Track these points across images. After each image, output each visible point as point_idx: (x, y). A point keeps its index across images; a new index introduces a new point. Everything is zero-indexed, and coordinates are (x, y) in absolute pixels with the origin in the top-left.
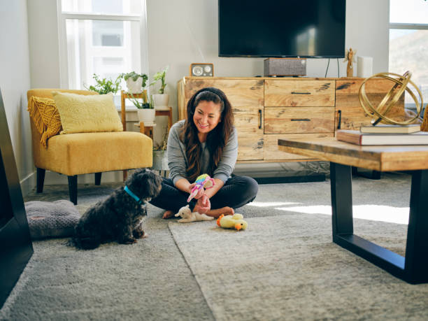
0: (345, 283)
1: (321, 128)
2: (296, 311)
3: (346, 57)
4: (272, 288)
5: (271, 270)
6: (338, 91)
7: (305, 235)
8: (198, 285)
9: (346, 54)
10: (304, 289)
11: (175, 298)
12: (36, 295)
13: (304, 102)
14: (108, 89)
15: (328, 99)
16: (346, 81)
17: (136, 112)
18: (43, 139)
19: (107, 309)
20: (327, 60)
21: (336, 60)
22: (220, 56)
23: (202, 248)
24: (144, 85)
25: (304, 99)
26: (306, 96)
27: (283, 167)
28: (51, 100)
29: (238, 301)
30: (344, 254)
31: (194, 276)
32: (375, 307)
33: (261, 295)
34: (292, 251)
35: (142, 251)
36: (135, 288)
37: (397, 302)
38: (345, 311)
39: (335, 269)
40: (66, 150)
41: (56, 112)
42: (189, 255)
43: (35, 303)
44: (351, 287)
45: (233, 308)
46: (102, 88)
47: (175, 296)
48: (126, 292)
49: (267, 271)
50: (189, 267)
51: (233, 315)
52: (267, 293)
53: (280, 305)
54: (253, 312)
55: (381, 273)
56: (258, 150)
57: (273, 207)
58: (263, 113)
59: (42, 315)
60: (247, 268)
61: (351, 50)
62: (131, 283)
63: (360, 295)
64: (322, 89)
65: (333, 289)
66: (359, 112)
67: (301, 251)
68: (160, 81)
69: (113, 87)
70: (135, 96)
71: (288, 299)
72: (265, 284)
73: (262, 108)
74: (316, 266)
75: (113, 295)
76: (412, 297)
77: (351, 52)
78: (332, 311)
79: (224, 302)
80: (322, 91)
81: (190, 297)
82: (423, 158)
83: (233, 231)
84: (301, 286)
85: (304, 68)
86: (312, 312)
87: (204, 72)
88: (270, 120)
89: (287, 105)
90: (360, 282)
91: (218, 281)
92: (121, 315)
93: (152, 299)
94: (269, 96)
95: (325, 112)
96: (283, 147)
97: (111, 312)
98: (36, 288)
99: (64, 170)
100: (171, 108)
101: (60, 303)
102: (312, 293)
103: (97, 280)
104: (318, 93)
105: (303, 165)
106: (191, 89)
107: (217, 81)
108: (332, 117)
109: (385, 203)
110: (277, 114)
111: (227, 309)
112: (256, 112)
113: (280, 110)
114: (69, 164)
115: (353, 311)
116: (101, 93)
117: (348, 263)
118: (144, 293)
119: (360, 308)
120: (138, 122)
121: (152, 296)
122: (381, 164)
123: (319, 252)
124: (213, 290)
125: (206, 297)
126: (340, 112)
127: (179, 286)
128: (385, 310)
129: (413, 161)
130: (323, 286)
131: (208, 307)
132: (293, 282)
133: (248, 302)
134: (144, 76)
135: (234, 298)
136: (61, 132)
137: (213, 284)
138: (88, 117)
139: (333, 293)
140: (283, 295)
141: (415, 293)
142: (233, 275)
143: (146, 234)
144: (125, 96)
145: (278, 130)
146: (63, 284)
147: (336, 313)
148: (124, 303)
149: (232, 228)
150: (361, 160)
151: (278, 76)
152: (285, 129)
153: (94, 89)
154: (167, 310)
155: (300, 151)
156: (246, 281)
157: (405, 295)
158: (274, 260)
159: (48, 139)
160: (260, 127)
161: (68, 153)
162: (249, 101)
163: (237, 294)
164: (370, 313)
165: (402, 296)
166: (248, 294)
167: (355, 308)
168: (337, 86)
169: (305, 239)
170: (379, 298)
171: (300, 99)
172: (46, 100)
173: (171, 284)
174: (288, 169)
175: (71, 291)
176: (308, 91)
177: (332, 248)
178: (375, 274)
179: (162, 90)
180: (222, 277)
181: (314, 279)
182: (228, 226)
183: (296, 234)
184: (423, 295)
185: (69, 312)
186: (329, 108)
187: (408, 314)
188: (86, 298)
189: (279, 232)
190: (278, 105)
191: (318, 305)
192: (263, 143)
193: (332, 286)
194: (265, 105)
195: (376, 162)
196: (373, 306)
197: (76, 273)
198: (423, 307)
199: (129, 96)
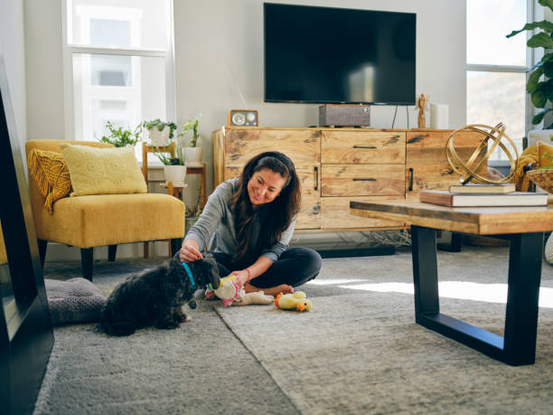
0: (438, 366)
1: (390, 190)
2: (387, 396)
3: (417, 103)
4: (355, 373)
5: (350, 354)
6: (409, 146)
7: (382, 315)
8: (267, 372)
9: (417, 100)
10: (391, 373)
11: (242, 387)
12: (73, 387)
13: (369, 158)
14: (125, 140)
15: (397, 155)
16: (418, 133)
17: (162, 169)
18: (48, 203)
19: (165, 400)
20: (394, 107)
21: (405, 107)
22: (265, 101)
23: (262, 332)
24: (171, 136)
25: (369, 154)
26: (371, 151)
27: (342, 238)
28: (57, 154)
29: (319, 387)
30: (432, 336)
31: (259, 362)
32: (476, 390)
33: (344, 381)
34: (371, 333)
35: (189, 337)
36: (193, 377)
37: (499, 384)
38: (443, 394)
39: (423, 352)
40: (80, 216)
41: (64, 169)
42: (249, 340)
43: (75, 396)
44: (446, 370)
45: (314, 394)
46: (118, 139)
47: (242, 384)
48: (183, 382)
49: (346, 355)
50: (251, 353)
51: (316, 402)
52: (350, 379)
53: (368, 390)
54: (338, 398)
55: (476, 355)
56: (313, 216)
57: (336, 285)
58: (319, 171)
59: (89, 408)
60: (321, 353)
61: (422, 96)
62: (186, 372)
63: (457, 378)
64: (390, 142)
65: (424, 372)
66: (434, 171)
67: (381, 332)
68: (192, 131)
69: (132, 138)
70: (161, 149)
71: (375, 384)
72: (346, 370)
73: (318, 164)
74: (402, 349)
75: (167, 385)
76: (515, 379)
77: (422, 99)
78: (428, 396)
79: (301, 388)
80: (390, 145)
81: (260, 386)
82: (525, 220)
83: (295, 313)
84: (387, 371)
85: (368, 117)
86: (405, 397)
87: (247, 120)
88: (328, 179)
89: (348, 161)
90: (455, 365)
91: (289, 367)
92: (184, 405)
93: (216, 389)
94: (327, 150)
95: (394, 170)
96: (357, 211)
97: (171, 403)
98: (71, 380)
99: (77, 241)
100: (205, 165)
101: (107, 395)
102: (402, 377)
103: (143, 369)
104: (385, 147)
105: (365, 235)
106: (232, 141)
107: (264, 132)
108: (402, 176)
109: (470, 279)
110: (336, 172)
111: (307, 396)
112: (311, 170)
113: (340, 168)
114: (83, 233)
115: (451, 394)
116: (117, 146)
117: (437, 345)
118: (205, 382)
119: (459, 392)
120: (164, 182)
121: (215, 384)
122: (479, 226)
123: (401, 333)
124: (286, 377)
125: (279, 384)
126: (411, 170)
127: (243, 374)
128: (487, 393)
129: (513, 224)
130: (413, 370)
131: (284, 395)
132: (377, 366)
133: (330, 388)
134: (172, 124)
135: (313, 384)
136: (72, 194)
137: (284, 370)
138: (105, 175)
139: (425, 377)
140: (368, 379)
141: (518, 375)
142: (306, 360)
143: (189, 318)
144: (147, 149)
145: (338, 192)
146: (103, 375)
147: (433, 396)
148: (184, 394)
149: (294, 309)
150: (455, 223)
151: (336, 127)
152: (346, 190)
153: (108, 141)
154: (237, 399)
155: (379, 214)
156: (322, 366)
157: (507, 377)
158: (350, 343)
159: (53, 203)
160: (316, 189)
161: (83, 219)
162: (302, 156)
163: (315, 380)
164: (470, 396)
165: (504, 379)
166: (328, 379)
167: (452, 392)
168: (408, 139)
169: (383, 319)
170: (477, 381)
171: (364, 155)
172: (51, 154)
173: (233, 372)
174: (347, 240)
175: (115, 381)
176: (373, 144)
177: (416, 329)
178: (470, 356)
179: (194, 142)
180: (294, 362)
181: (402, 362)
182: (289, 307)
183: (372, 314)
184: (526, 377)
185: (119, 404)
186: (400, 166)
187: (513, 396)
188: (136, 389)
189: (350, 313)
190: (337, 161)
191: (410, 389)
192: (319, 207)
193: (423, 369)
194: (322, 161)
195: (473, 225)
196: (473, 388)
197: (115, 361)
198: (527, 388)
199: (154, 149)
